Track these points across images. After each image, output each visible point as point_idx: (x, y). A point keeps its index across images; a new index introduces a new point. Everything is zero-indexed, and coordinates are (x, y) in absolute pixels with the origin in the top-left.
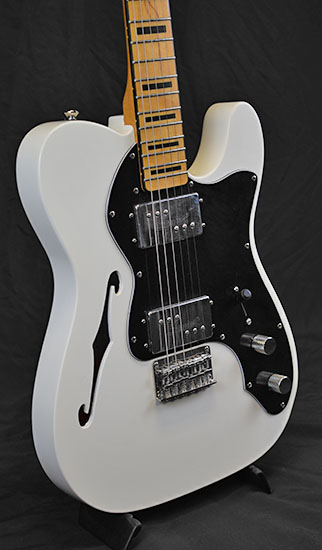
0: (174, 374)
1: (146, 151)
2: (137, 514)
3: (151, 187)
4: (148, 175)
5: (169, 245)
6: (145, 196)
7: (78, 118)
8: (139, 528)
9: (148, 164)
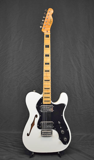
0: (44, 132)
1: (43, 98)
2: (34, 153)
3: (44, 103)
4: (43, 101)
5: (45, 113)
6: (42, 104)
7: (35, 92)
8: (33, 155)
9: (44, 100)
